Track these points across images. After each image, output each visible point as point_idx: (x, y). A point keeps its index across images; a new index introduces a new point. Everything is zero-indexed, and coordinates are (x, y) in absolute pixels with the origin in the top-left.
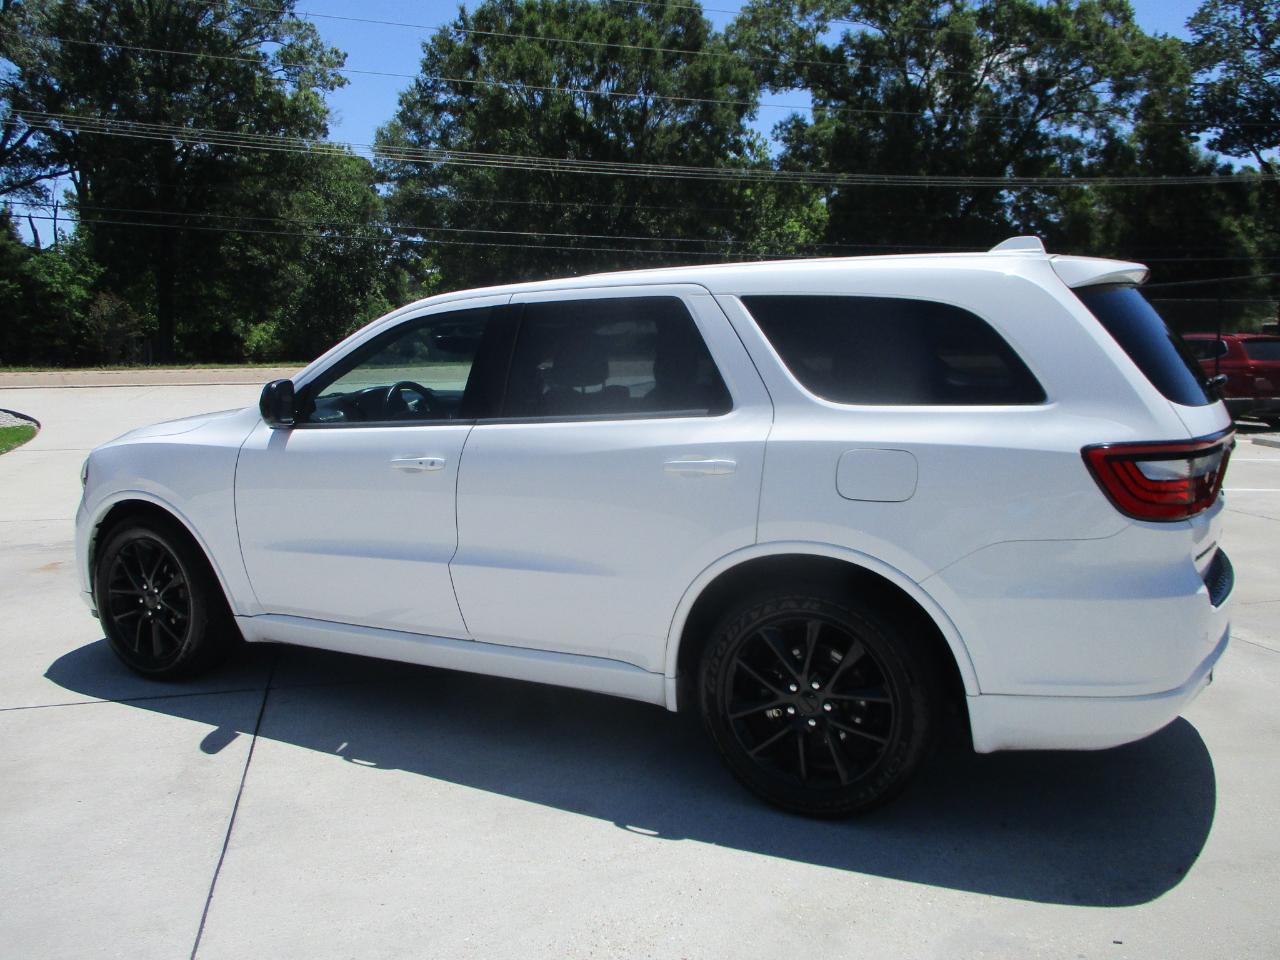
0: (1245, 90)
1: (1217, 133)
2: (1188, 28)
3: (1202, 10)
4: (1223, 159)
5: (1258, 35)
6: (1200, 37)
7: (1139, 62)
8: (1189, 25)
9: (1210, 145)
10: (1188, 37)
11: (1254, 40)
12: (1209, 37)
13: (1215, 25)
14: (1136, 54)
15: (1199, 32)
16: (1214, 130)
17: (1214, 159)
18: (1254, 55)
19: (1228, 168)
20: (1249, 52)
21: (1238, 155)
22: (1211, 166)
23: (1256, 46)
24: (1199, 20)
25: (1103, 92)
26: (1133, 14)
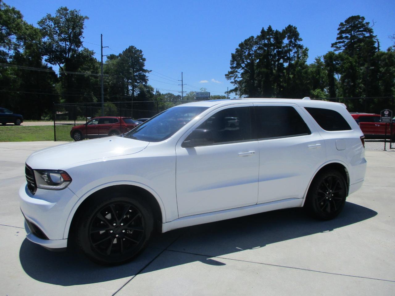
0: (55, 46)
1: (48, 57)
2: (38, 24)
3: (42, 20)
4: (49, 65)
5: (58, 31)
6: (41, 28)
7: (28, 32)
8: (39, 24)
9: (46, 60)
11: (57, 32)
12: (44, 29)
13: (46, 25)
14: (27, 29)
15: (41, 27)
16: (47, 56)
17: (47, 65)
18: (56, 37)
19: (51, 68)
20: (55, 36)
21: (53, 64)
22: (46, 67)
23: (58, 34)
24: (41, 23)
25: (13, 38)
26: (23, 17)
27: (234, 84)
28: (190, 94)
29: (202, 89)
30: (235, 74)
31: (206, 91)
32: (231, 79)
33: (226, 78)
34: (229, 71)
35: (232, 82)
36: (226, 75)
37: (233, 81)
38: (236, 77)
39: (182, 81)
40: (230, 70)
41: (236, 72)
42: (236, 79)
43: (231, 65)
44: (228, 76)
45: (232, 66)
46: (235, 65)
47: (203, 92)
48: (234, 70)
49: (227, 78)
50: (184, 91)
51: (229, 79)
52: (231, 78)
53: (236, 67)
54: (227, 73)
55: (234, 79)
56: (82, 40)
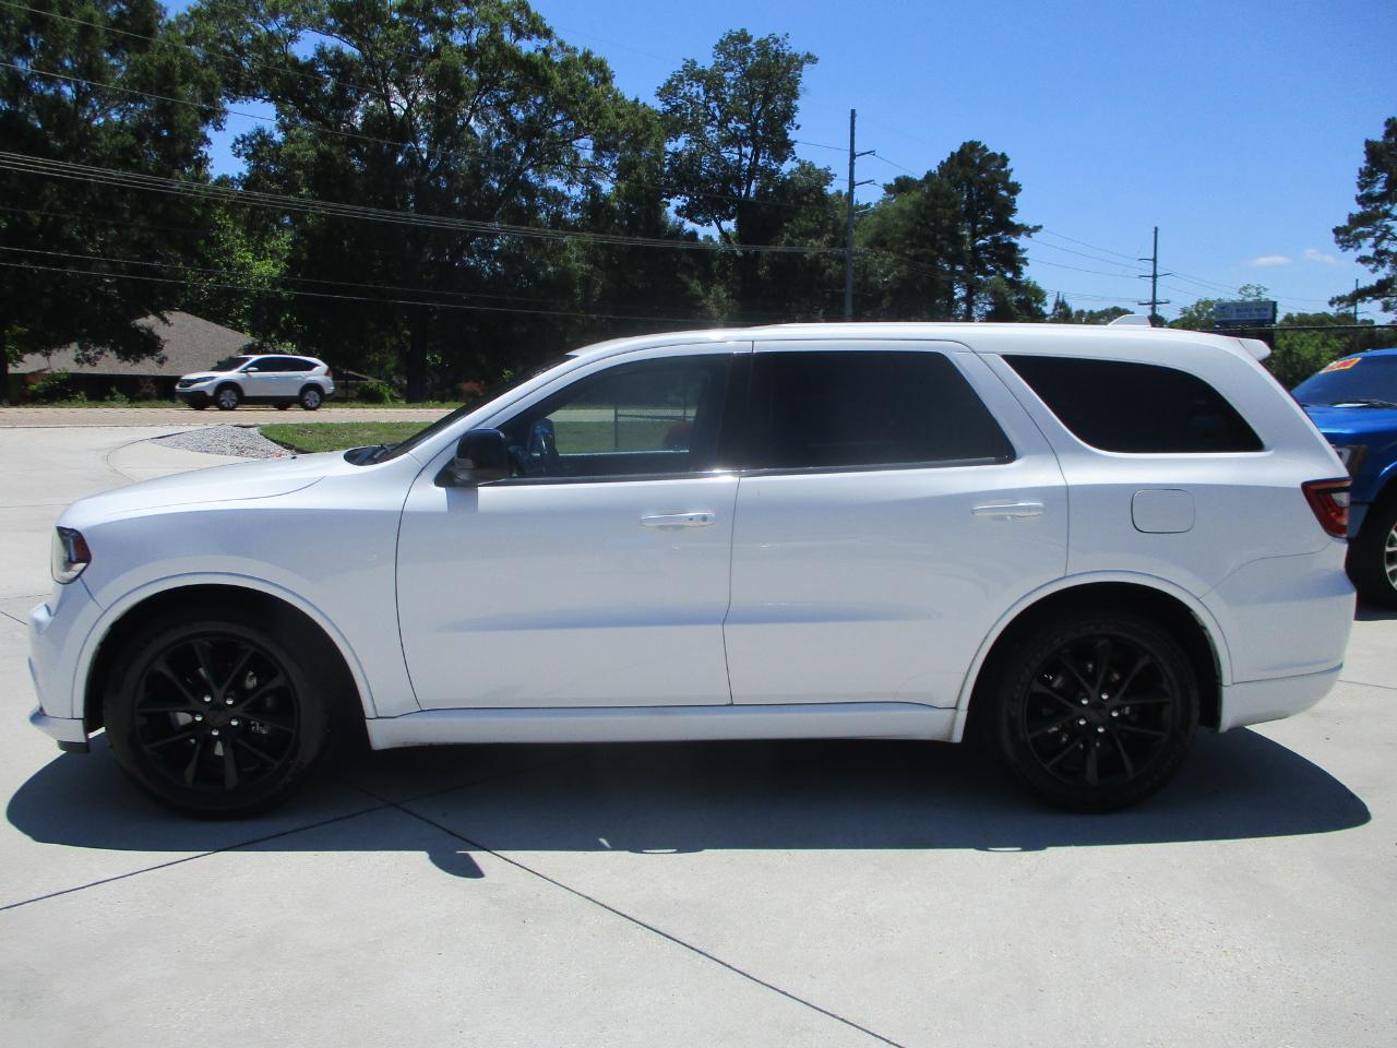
0: (706, 162)
1: (685, 201)
2: (658, 98)
3: (670, 82)
4: (689, 226)
5: (717, 113)
6: (668, 107)
7: (622, 126)
8: (659, 94)
9: (679, 212)
10: (658, 105)
11: (714, 117)
12: (676, 108)
13: (682, 98)
14: (619, 115)
15: (668, 103)
16: (683, 198)
17: (682, 224)
18: (714, 132)
19: (693, 235)
20: (709, 128)
21: (702, 224)
22: (677, 233)
23: (716, 123)
24: (667, 91)
25: (585, 148)
26: (614, 76)
27: (1372, 266)
28: (1198, 311)
29: (1245, 288)
30: (1378, 223)
31: (1264, 297)
32: (1360, 247)
33: (1337, 242)
34: (1351, 215)
35: (1364, 260)
36: (1337, 231)
37: (1370, 252)
38: (1383, 237)
39: (1155, 260)
40: (1357, 209)
41: (1387, 214)
42: (1384, 245)
43: (1361, 187)
44: (1346, 236)
45: (1365, 191)
46: (1378, 188)
47: (1250, 300)
48: (1377, 208)
49: (1341, 242)
50: (1158, 298)
51: (1348, 247)
52: (1361, 241)
53: (1382, 198)
54: (1343, 222)
55: (1375, 246)
56: (792, 135)
